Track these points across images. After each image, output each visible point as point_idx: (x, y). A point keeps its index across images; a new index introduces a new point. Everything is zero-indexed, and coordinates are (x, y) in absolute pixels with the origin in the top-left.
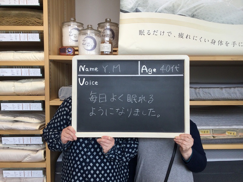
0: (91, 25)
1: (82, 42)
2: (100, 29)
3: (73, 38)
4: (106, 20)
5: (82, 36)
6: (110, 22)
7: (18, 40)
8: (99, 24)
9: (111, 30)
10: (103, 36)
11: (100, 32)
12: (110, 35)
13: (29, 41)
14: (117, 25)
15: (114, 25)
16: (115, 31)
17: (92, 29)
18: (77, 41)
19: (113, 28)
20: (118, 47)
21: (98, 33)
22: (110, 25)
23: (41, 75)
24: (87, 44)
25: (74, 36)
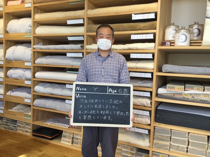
0: (184, 27)
1: (178, 37)
2: (190, 29)
3: (172, 35)
4: (195, 22)
5: (178, 33)
6: (198, 24)
7: (141, 38)
8: (190, 26)
9: (198, 29)
10: (192, 33)
11: (190, 30)
12: (197, 32)
13: (147, 38)
14: (203, 26)
15: (201, 25)
16: (201, 30)
17: (184, 29)
18: (174, 37)
19: (199, 28)
20: (202, 40)
21: (189, 31)
22: (198, 26)
23: (152, 58)
24: (181, 39)
25: (172, 34)
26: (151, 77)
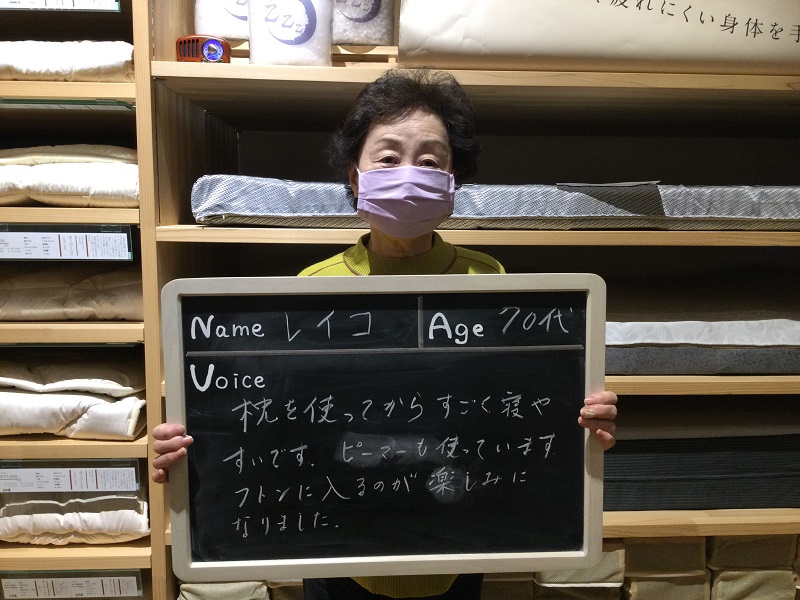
26: (126, 256)
